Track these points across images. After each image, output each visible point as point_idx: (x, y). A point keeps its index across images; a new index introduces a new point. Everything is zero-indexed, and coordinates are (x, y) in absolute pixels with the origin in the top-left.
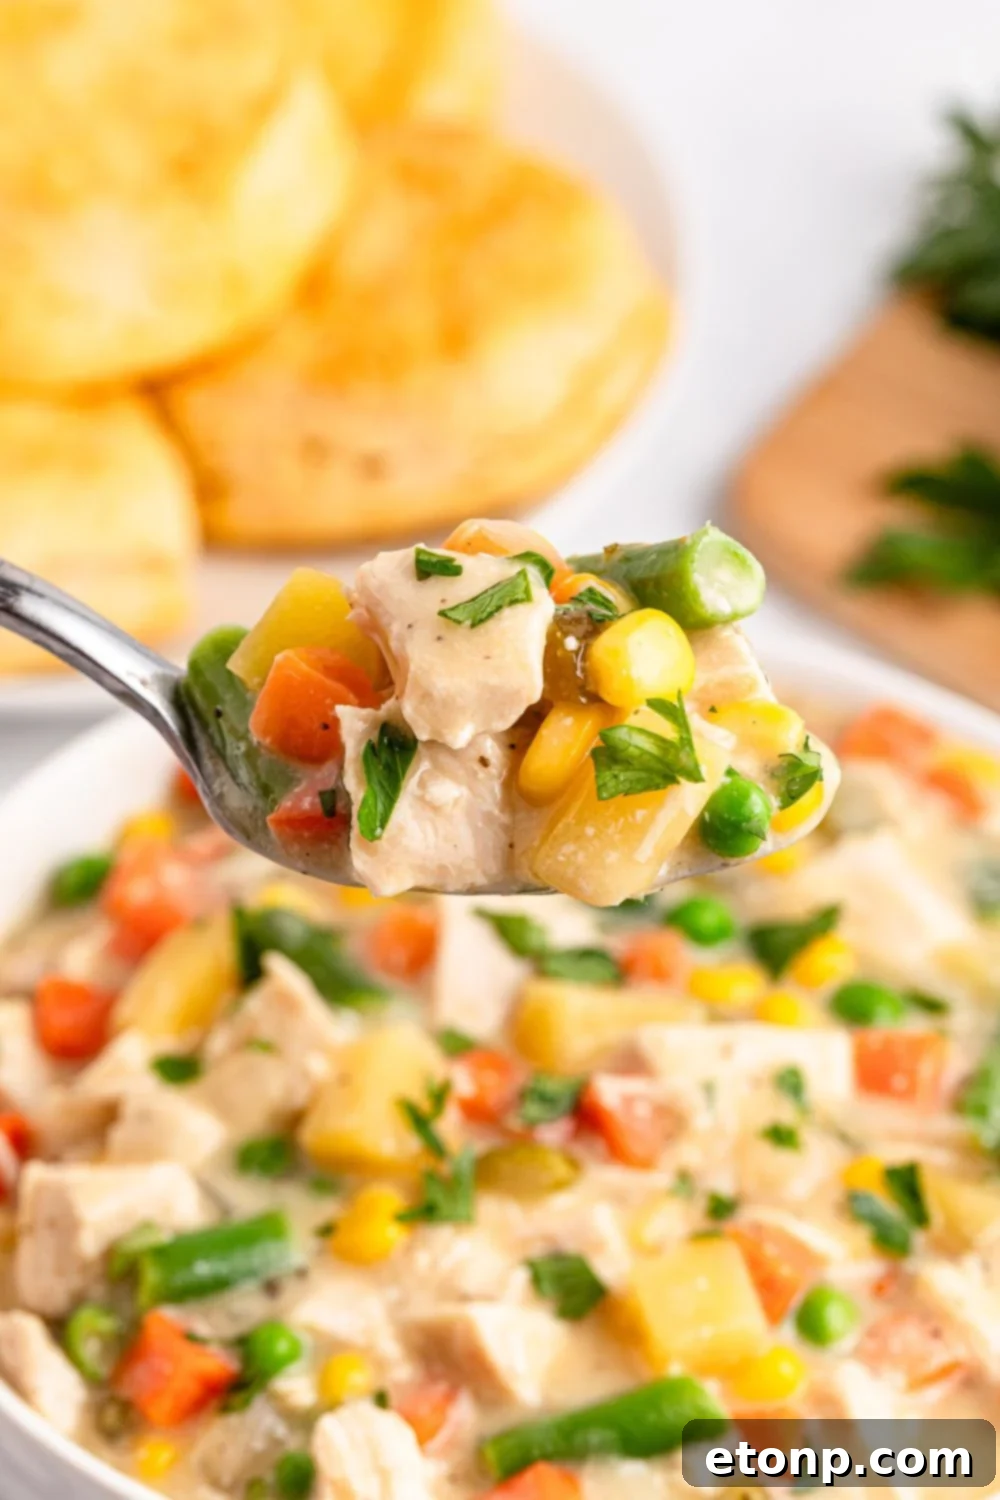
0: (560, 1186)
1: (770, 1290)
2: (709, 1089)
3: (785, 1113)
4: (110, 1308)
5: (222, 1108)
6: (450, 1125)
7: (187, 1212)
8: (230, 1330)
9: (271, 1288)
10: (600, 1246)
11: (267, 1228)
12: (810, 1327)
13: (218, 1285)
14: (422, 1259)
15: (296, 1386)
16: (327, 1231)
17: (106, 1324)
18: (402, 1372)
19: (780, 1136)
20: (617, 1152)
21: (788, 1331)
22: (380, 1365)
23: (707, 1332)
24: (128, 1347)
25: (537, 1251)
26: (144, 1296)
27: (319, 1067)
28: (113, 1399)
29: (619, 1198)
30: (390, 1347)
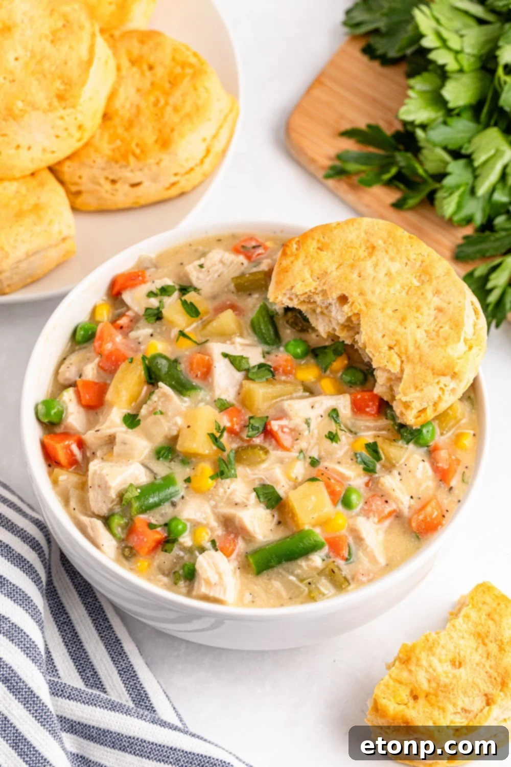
0: (263, 461)
1: (332, 493)
2: (307, 422)
3: (333, 428)
4: (123, 515)
5: (148, 436)
6: (225, 439)
7: (143, 478)
8: (162, 521)
9: (174, 505)
10: (277, 482)
11: (168, 481)
12: (347, 503)
13: (156, 505)
14: (221, 490)
15: (186, 540)
16: (188, 480)
17: (123, 521)
18: (220, 532)
19: (332, 437)
20: (279, 445)
21: (340, 507)
22: (212, 530)
23: (316, 515)
24: (130, 529)
25: (257, 484)
26: (134, 511)
27: (179, 421)
28: (126, 547)
29: (281, 461)
30: (214, 524)
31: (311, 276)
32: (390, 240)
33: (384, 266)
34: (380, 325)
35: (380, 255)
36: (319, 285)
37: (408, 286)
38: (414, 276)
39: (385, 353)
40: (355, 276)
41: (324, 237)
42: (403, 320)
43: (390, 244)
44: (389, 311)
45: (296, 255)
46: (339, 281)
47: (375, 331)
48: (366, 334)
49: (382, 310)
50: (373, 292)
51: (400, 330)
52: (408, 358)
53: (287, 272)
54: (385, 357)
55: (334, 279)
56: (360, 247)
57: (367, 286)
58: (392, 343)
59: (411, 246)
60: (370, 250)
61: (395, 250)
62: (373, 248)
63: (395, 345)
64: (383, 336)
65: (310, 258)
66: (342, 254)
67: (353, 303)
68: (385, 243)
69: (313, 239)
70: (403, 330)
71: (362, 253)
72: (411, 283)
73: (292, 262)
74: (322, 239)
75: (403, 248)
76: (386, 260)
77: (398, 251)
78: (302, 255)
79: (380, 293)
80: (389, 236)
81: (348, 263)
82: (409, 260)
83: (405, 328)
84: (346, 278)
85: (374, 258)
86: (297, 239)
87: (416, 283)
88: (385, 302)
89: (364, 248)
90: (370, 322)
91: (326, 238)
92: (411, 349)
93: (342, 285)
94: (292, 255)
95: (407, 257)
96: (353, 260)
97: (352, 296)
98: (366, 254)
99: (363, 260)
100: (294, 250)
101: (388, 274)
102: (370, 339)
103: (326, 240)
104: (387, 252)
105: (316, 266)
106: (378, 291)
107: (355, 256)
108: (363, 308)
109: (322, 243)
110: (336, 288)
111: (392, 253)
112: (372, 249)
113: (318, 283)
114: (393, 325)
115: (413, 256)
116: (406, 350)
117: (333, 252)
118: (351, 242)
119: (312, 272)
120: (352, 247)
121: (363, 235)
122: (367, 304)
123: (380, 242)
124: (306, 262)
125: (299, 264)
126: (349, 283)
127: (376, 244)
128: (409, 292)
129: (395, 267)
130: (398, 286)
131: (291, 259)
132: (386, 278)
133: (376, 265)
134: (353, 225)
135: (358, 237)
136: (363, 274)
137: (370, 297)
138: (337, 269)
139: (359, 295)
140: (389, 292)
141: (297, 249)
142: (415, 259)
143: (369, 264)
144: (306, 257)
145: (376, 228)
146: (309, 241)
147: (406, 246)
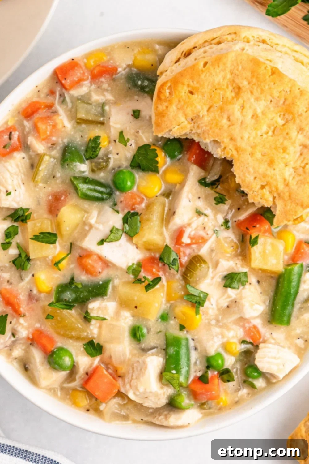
31: (186, 118)
32: (254, 80)
33: (250, 107)
34: (251, 170)
35: (246, 95)
36: (193, 127)
37: (273, 125)
38: (279, 114)
39: (258, 192)
40: (225, 122)
41: (193, 82)
42: (271, 163)
43: (255, 84)
44: (258, 155)
45: (169, 101)
46: (211, 128)
47: (247, 174)
48: (240, 177)
49: (252, 154)
50: (242, 138)
51: (270, 172)
52: (279, 194)
53: (164, 116)
54: (258, 195)
55: (206, 126)
56: (227, 87)
57: (236, 131)
58: (264, 184)
59: (274, 84)
60: (237, 90)
61: (259, 90)
62: (239, 88)
63: (267, 185)
64: (255, 178)
65: (182, 103)
66: (211, 96)
67: (225, 148)
68: (249, 83)
69: (183, 84)
70: (273, 172)
71: (229, 94)
72: (276, 122)
73: (167, 107)
74: (191, 84)
75: (267, 87)
76: (252, 100)
77: (262, 91)
78: (175, 101)
79: (249, 138)
80: (253, 76)
81: (218, 105)
82: (273, 98)
83: (274, 169)
84: (216, 125)
85: (241, 101)
86: (169, 84)
87: (281, 122)
88: (254, 147)
89: (231, 88)
90: (242, 167)
91: (195, 82)
92: (281, 187)
93: (214, 132)
94: (166, 100)
95: (271, 95)
96: (222, 101)
97: (223, 142)
98: (233, 94)
99: (230, 103)
100: (168, 94)
101: (255, 116)
102: (243, 181)
103: (196, 85)
104: (252, 93)
105: (189, 111)
106: (246, 135)
107: (223, 98)
108: (235, 153)
109: (192, 87)
110: (208, 134)
111: (257, 93)
112: (238, 90)
113: (192, 125)
114: (263, 168)
115: (276, 94)
116: (277, 189)
117: (203, 95)
118: (219, 84)
119: (186, 116)
120: (220, 89)
121: (229, 76)
122: (237, 149)
123: (245, 83)
124: (179, 106)
125: (173, 109)
126: (220, 129)
127: (241, 86)
128: (275, 132)
129: (260, 107)
130: (264, 128)
131: (166, 104)
132: (253, 121)
133: (243, 107)
134: (219, 66)
135: (224, 78)
136: (231, 118)
137: (239, 143)
138: (208, 111)
139: (230, 140)
140: (257, 134)
141: (170, 93)
142: (278, 97)
143: (236, 108)
144: (179, 101)
145: (240, 68)
146: (180, 87)
147: (269, 85)
